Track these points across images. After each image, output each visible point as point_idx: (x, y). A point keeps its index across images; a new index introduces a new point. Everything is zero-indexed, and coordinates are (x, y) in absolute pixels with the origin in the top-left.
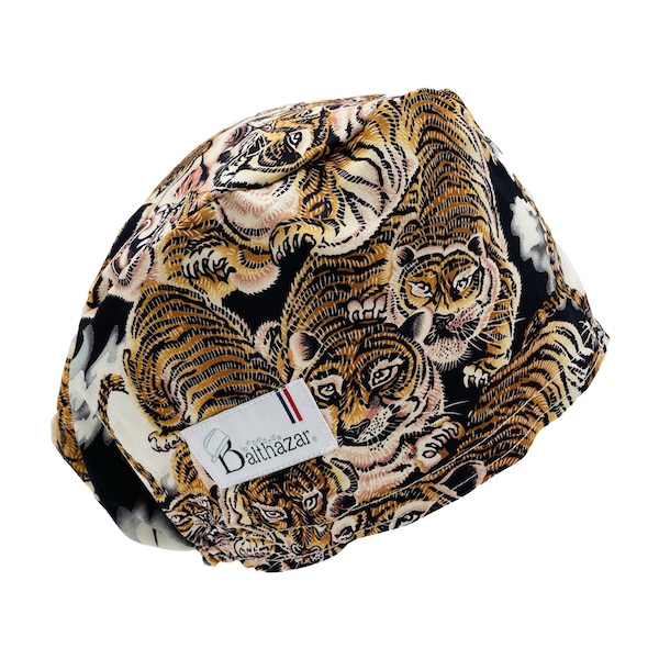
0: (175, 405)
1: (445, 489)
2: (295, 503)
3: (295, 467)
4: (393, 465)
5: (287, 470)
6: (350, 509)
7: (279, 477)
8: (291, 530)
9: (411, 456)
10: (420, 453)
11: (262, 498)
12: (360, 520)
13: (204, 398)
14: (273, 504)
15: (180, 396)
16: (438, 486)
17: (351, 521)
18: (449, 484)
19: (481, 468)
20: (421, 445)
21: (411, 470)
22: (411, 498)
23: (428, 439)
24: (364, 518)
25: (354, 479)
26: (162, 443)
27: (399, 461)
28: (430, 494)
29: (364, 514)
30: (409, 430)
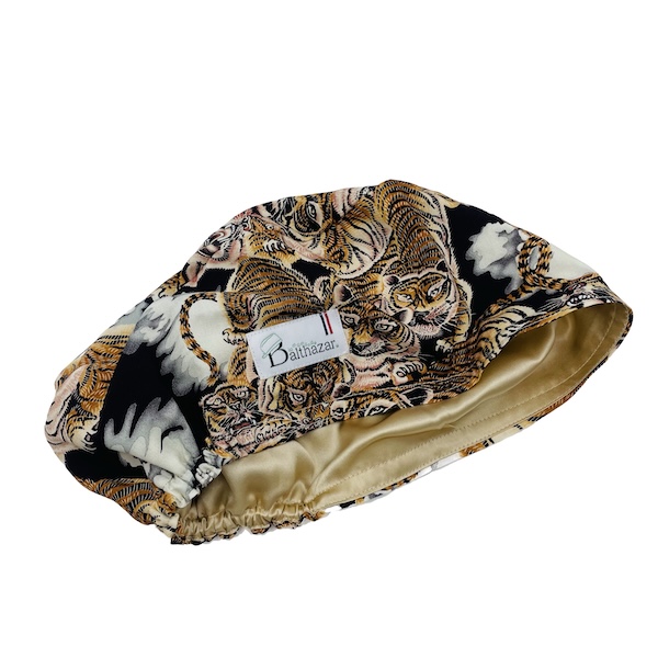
0: (250, 315)
1: (404, 398)
2: (316, 390)
3: (321, 363)
4: (377, 372)
5: (315, 365)
6: (345, 396)
7: (310, 369)
8: (304, 410)
9: (389, 370)
10: (395, 371)
11: (296, 384)
12: (349, 405)
13: (271, 314)
14: (302, 389)
15: (256, 310)
16: (401, 395)
17: (344, 404)
18: (408, 395)
19: (431, 394)
20: (397, 367)
21: (388, 379)
22: (383, 396)
23: (403, 365)
24: (352, 404)
25: (353, 375)
26: (232, 337)
27: (382, 370)
28: (395, 398)
29: (353, 400)
30: (393, 357)
